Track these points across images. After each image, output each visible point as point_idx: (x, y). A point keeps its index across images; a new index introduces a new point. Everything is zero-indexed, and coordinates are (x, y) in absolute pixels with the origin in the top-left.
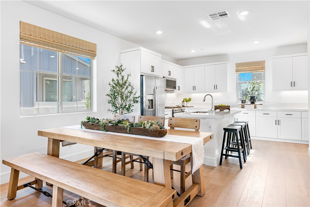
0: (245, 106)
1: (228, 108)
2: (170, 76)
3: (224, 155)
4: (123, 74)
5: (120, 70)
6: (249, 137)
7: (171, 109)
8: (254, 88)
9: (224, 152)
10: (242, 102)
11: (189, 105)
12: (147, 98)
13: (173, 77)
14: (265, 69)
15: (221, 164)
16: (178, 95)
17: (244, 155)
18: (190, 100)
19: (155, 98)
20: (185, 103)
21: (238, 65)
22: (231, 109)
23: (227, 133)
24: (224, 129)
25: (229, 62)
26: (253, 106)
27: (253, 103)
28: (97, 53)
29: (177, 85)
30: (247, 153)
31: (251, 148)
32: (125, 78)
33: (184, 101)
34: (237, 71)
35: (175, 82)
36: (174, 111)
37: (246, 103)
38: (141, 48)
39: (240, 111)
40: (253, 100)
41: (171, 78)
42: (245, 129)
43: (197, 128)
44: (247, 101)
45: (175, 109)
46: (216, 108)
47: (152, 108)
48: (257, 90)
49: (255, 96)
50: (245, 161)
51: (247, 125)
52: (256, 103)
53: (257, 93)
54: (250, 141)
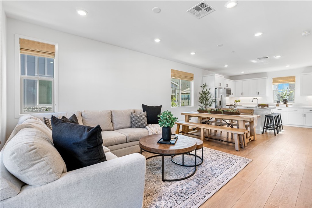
0: (280, 105)
1: (267, 106)
2: (227, 87)
3: (265, 129)
4: (206, 88)
5: (205, 86)
6: (281, 123)
7: (229, 106)
8: (286, 94)
9: (265, 128)
10: (277, 103)
11: (238, 104)
12: (218, 100)
13: (229, 87)
14: (295, 81)
15: (263, 133)
16: (231, 98)
17: (277, 131)
18: (239, 101)
19: (222, 100)
20: (236, 103)
21: (274, 79)
22: (269, 107)
23: (267, 118)
24: (265, 116)
25: (267, 77)
26: (285, 105)
27: (285, 103)
28: (194, 78)
29: (231, 92)
30: (279, 130)
31: (283, 129)
32: (208, 90)
33: (235, 102)
34: (273, 83)
35: (230, 90)
36: (231, 107)
37: (280, 103)
38: (215, 74)
39: (276, 108)
40: (285, 101)
41: (228, 89)
42: (278, 117)
43: (252, 113)
44: (281, 102)
45: (231, 106)
46: (259, 105)
47: (221, 105)
48: (288, 95)
49: (287, 99)
50: (278, 133)
51: (280, 116)
52: (287, 103)
53: (288, 97)
54: (282, 125)
